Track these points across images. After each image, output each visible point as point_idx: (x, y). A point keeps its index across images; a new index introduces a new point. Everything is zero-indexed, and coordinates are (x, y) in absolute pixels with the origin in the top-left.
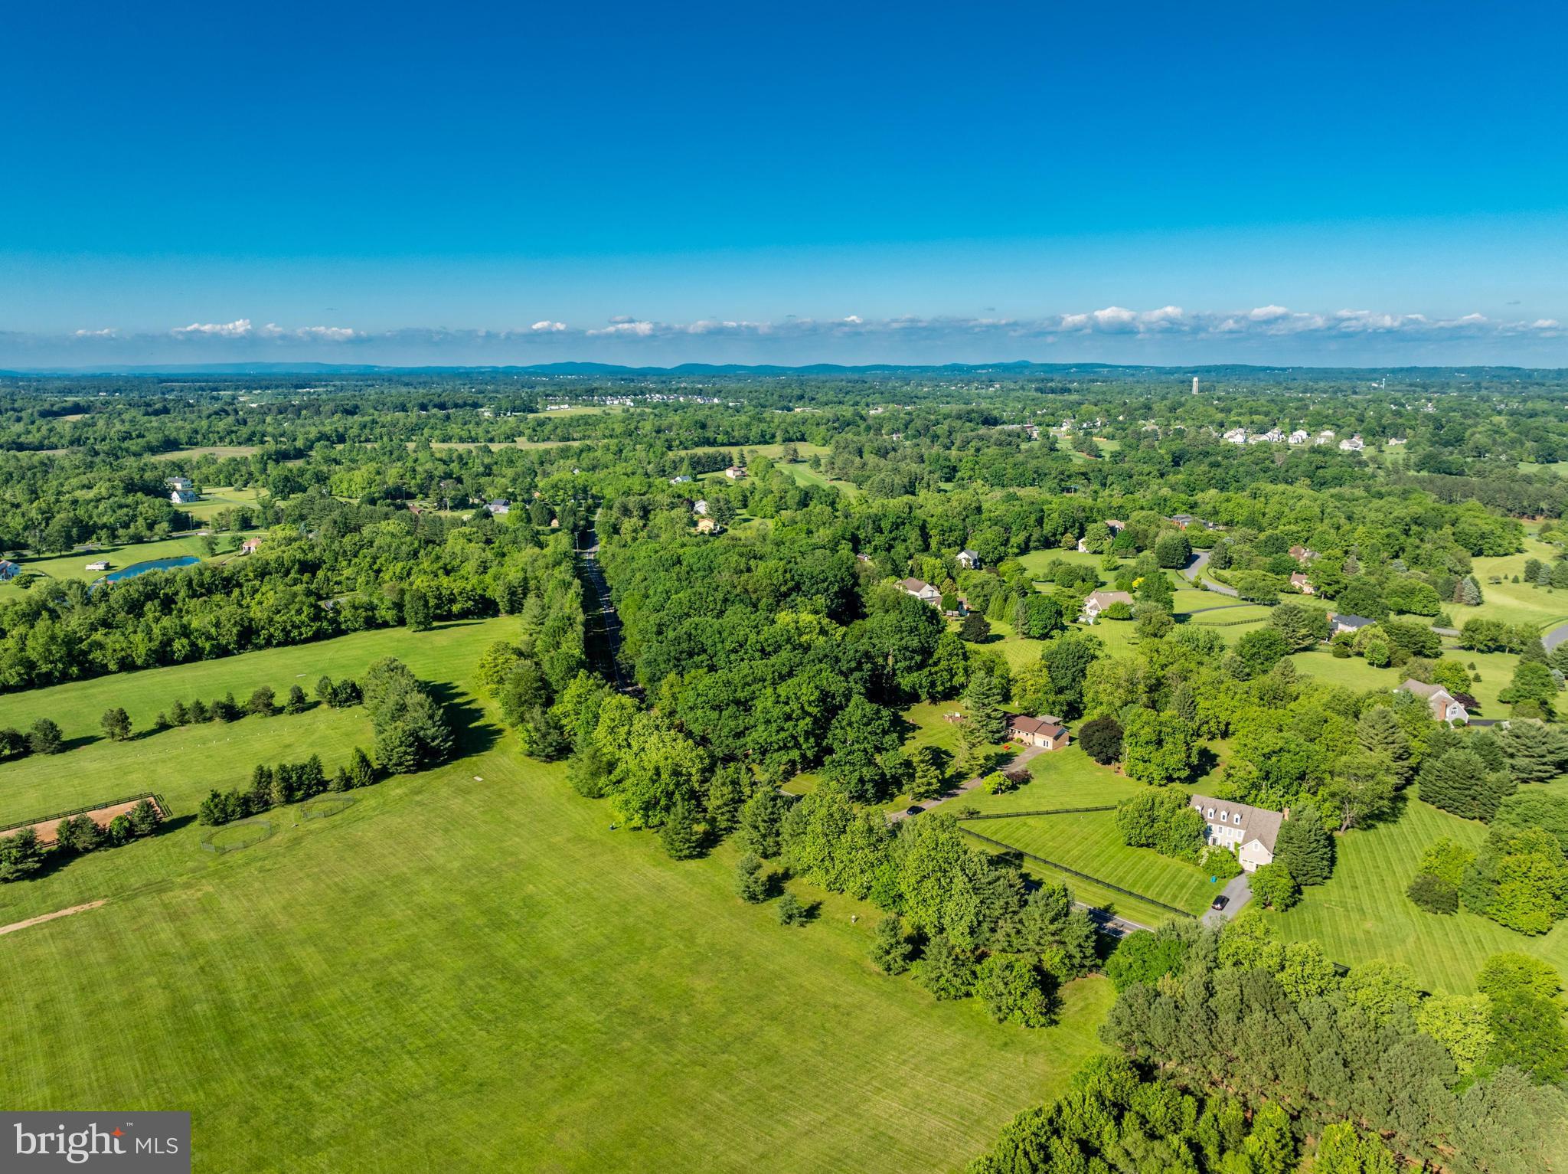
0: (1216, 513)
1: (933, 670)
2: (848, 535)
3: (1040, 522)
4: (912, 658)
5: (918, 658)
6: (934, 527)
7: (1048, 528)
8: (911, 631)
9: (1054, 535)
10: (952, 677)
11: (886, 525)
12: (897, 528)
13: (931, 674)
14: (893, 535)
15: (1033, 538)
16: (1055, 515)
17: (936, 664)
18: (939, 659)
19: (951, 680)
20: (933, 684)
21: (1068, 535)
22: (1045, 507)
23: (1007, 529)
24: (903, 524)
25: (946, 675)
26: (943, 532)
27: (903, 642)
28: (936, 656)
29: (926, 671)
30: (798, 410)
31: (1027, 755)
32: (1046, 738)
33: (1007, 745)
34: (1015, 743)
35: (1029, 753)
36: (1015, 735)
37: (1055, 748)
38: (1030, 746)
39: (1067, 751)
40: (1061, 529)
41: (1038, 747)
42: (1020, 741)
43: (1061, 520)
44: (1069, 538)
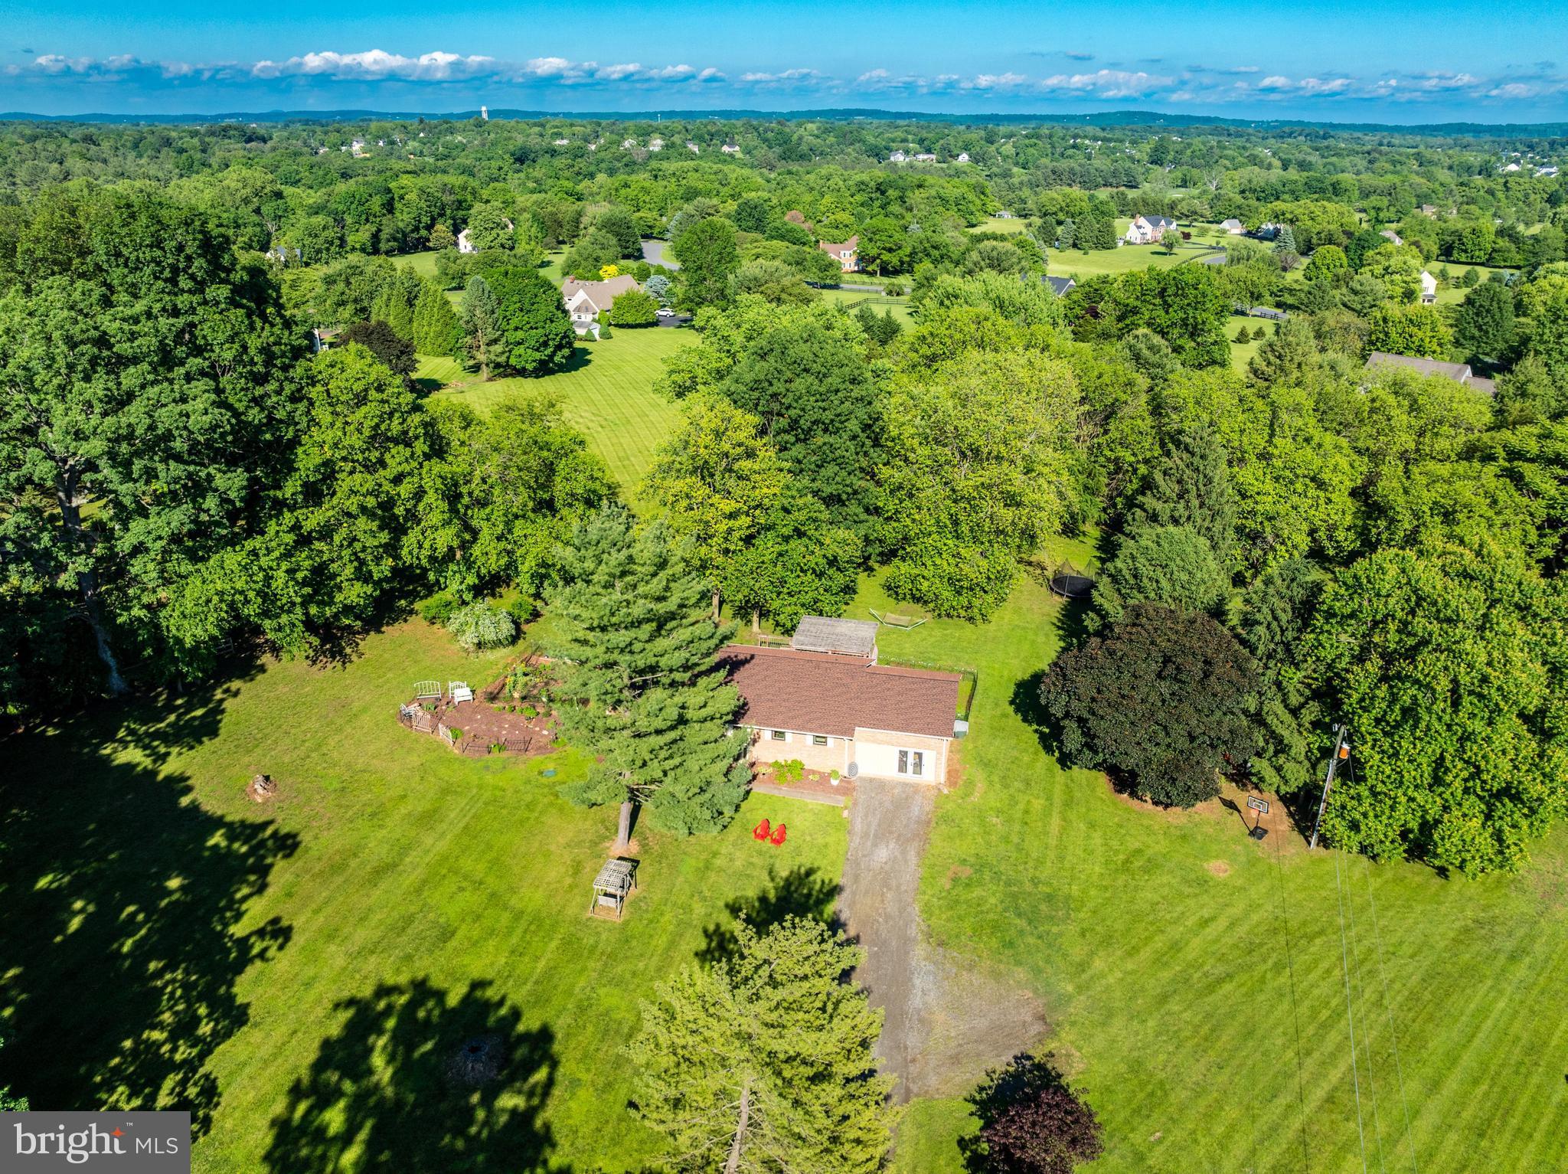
1: (313, 519)
3: (389, 207)
4: (197, 489)
5: (232, 482)
7: (403, 218)
8: (166, 360)
9: (417, 229)
10: (398, 530)
13: (304, 541)
15: (383, 236)
16: (412, 196)
17: (313, 494)
18: (329, 471)
19: (392, 549)
20: (320, 581)
21: (439, 227)
22: (393, 185)
23: (340, 222)
25: (368, 533)
27: (135, 415)
28: (307, 460)
29: (277, 531)
31: (882, 854)
32: (912, 742)
33: (755, 812)
34: (784, 792)
35: (880, 838)
36: (755, 753)
37: (952, 776)
38: (847, 787)
39: (986, 764)
40: (426, 220)
41: (878, 785)
42: (790, 772)
43: (423, 204)
44: (442, 228)
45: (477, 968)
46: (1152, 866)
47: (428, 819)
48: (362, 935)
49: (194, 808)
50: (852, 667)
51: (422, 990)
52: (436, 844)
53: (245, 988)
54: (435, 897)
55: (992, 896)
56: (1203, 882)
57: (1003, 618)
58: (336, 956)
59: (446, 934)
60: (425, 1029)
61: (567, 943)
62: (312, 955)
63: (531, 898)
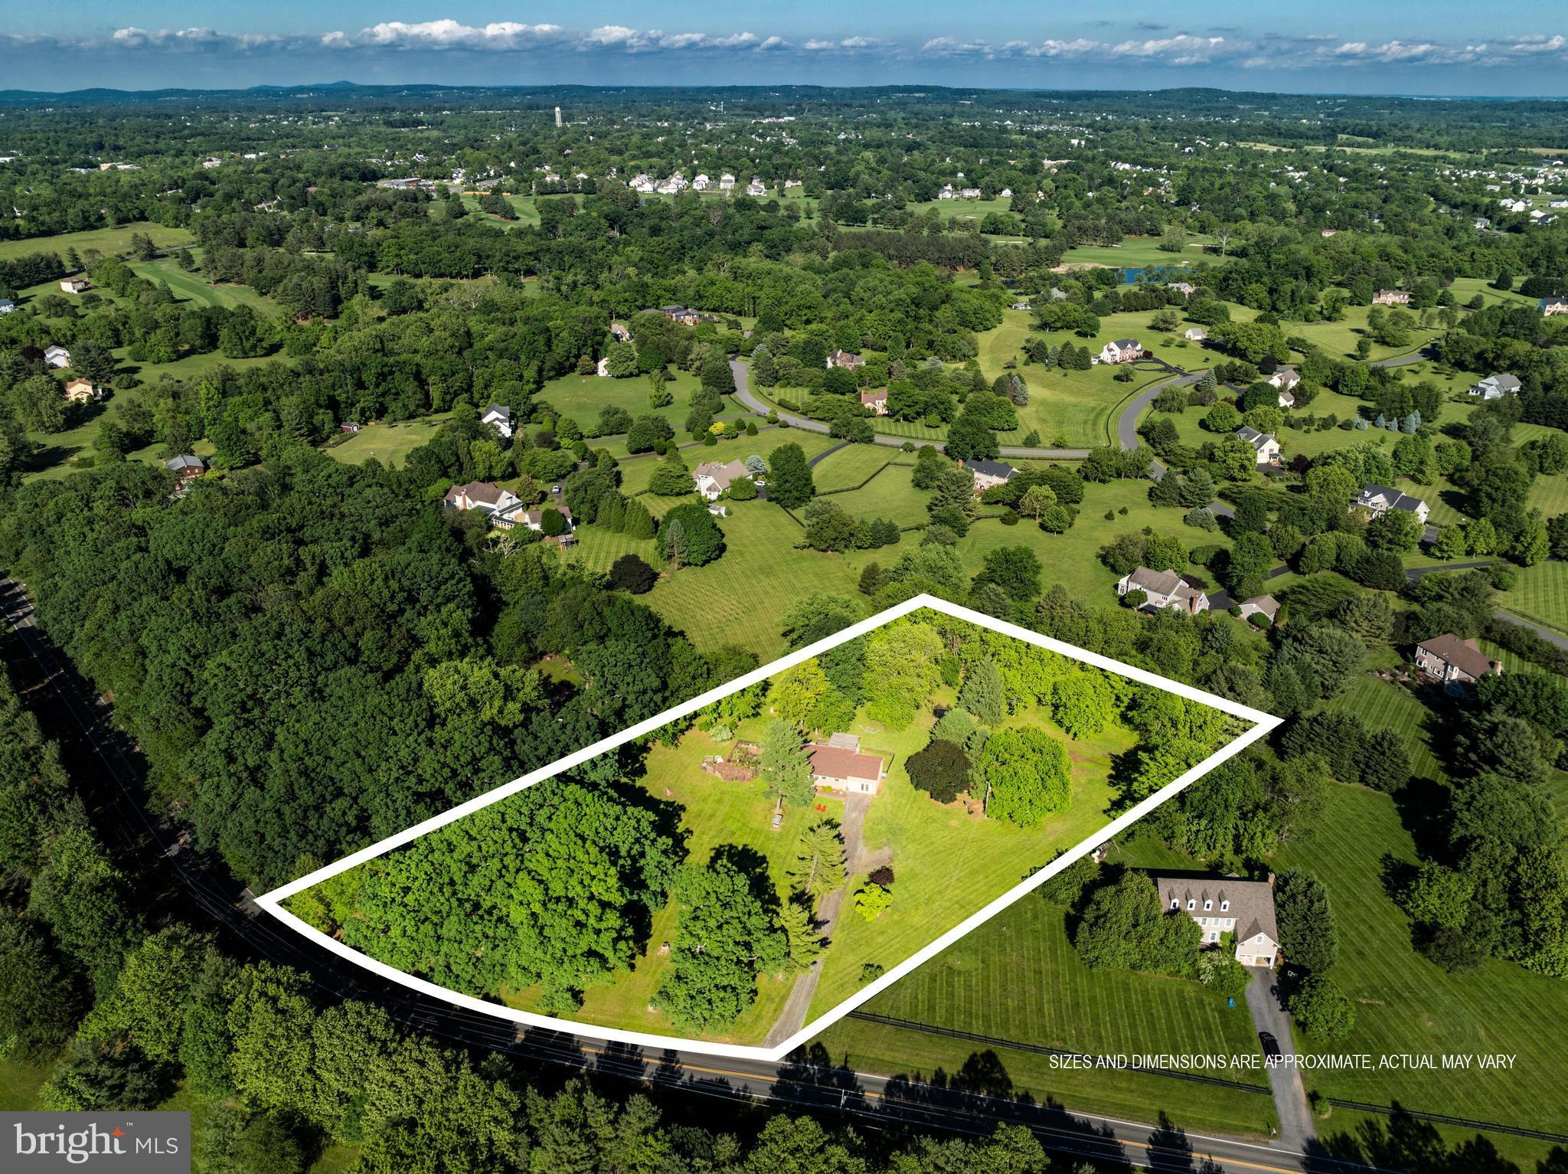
0: (700, 297)
2: (323, 400)
6: (432, 372)
7: (559, 350)
9: (568, 358)
11: (369, 377)
12: (384, 380)
14: (381, 389)
15: (547, 366)
16: (564, 334)
21: (584, 356)
24: (392, 373)
26: (444, 378)
30: (104, 167)
31: (854, 815)
32: (865, 781)
33: (816, 802)
34: (825, 796)
35: (853, 810)
36: (817, 783)
37: (879, 792)
38: (845, 795)
39: (890, 788)
40: (574, 351)
41: (855, 794)
42: (828, 790)
43: (572, 340)
44: (585, 359)
45: (744, 842)
46: (934, 821)
47: (719, 801)
48: (711, 834)
49: (651, 797)
50: (847, 754)
51: (731, 846)
52: (724, 809)
53: (686, 844)
54: (728, 823)
55: (883, 828)
56: (947, 827)
57: (910, 729)
58: (706, 838)
59: (733, 833)
60: (734, 855)
61: (766, 837)
62: (699, 837)
63: (755, 825)
